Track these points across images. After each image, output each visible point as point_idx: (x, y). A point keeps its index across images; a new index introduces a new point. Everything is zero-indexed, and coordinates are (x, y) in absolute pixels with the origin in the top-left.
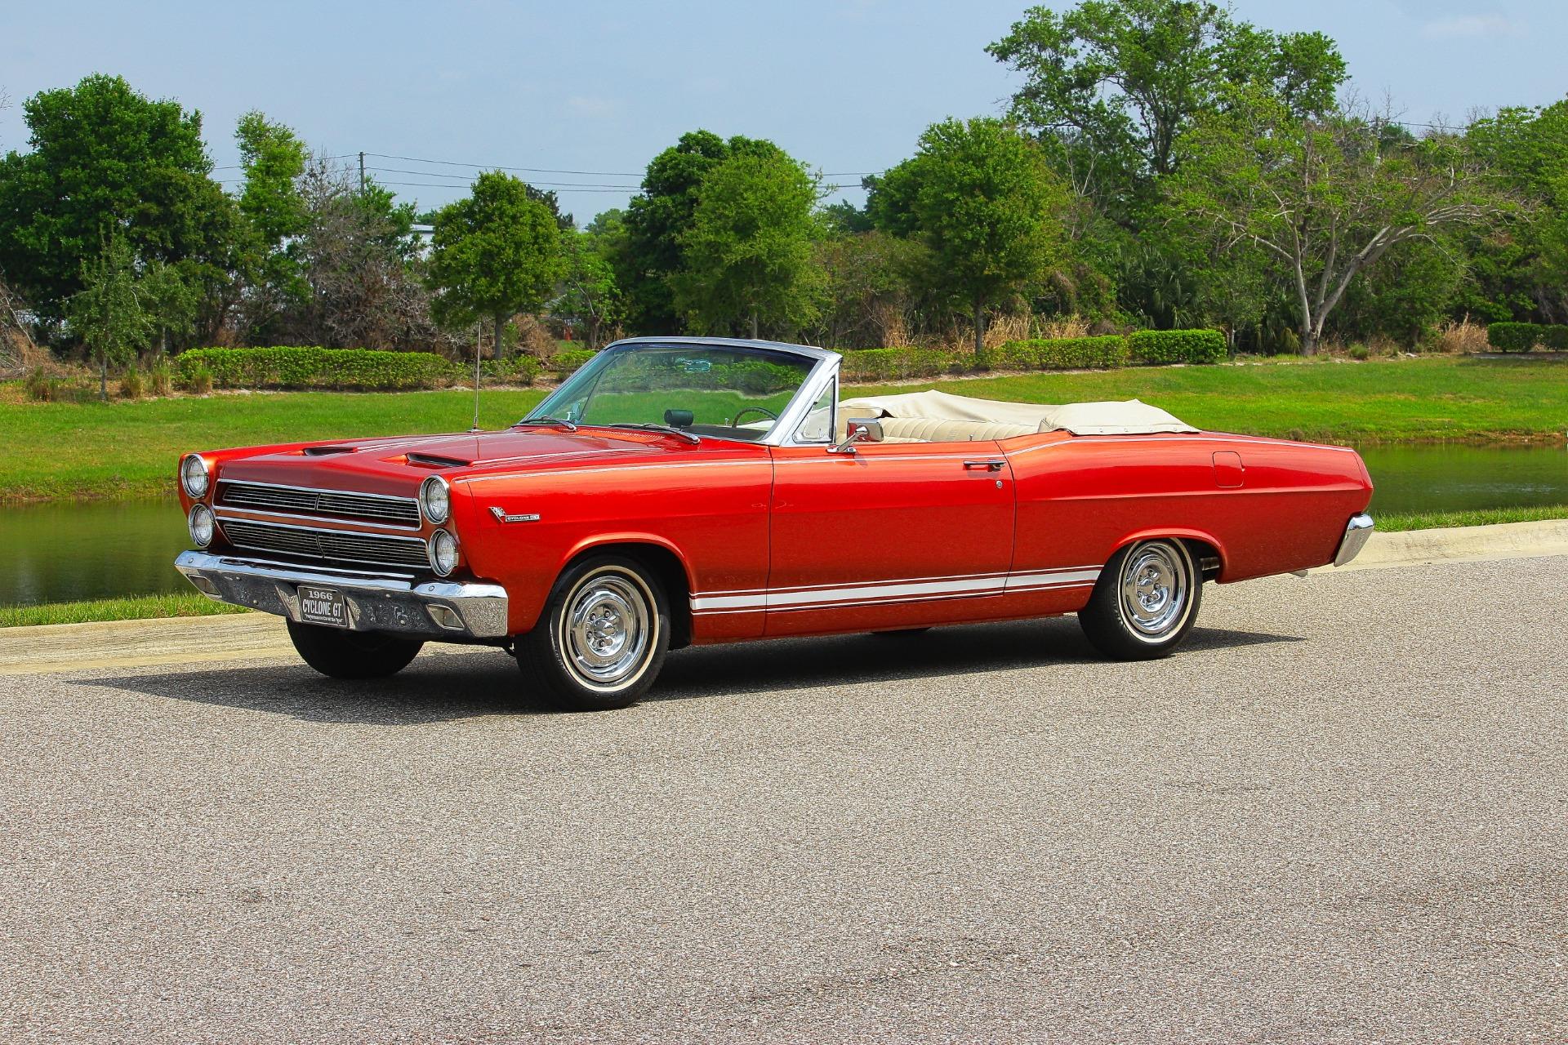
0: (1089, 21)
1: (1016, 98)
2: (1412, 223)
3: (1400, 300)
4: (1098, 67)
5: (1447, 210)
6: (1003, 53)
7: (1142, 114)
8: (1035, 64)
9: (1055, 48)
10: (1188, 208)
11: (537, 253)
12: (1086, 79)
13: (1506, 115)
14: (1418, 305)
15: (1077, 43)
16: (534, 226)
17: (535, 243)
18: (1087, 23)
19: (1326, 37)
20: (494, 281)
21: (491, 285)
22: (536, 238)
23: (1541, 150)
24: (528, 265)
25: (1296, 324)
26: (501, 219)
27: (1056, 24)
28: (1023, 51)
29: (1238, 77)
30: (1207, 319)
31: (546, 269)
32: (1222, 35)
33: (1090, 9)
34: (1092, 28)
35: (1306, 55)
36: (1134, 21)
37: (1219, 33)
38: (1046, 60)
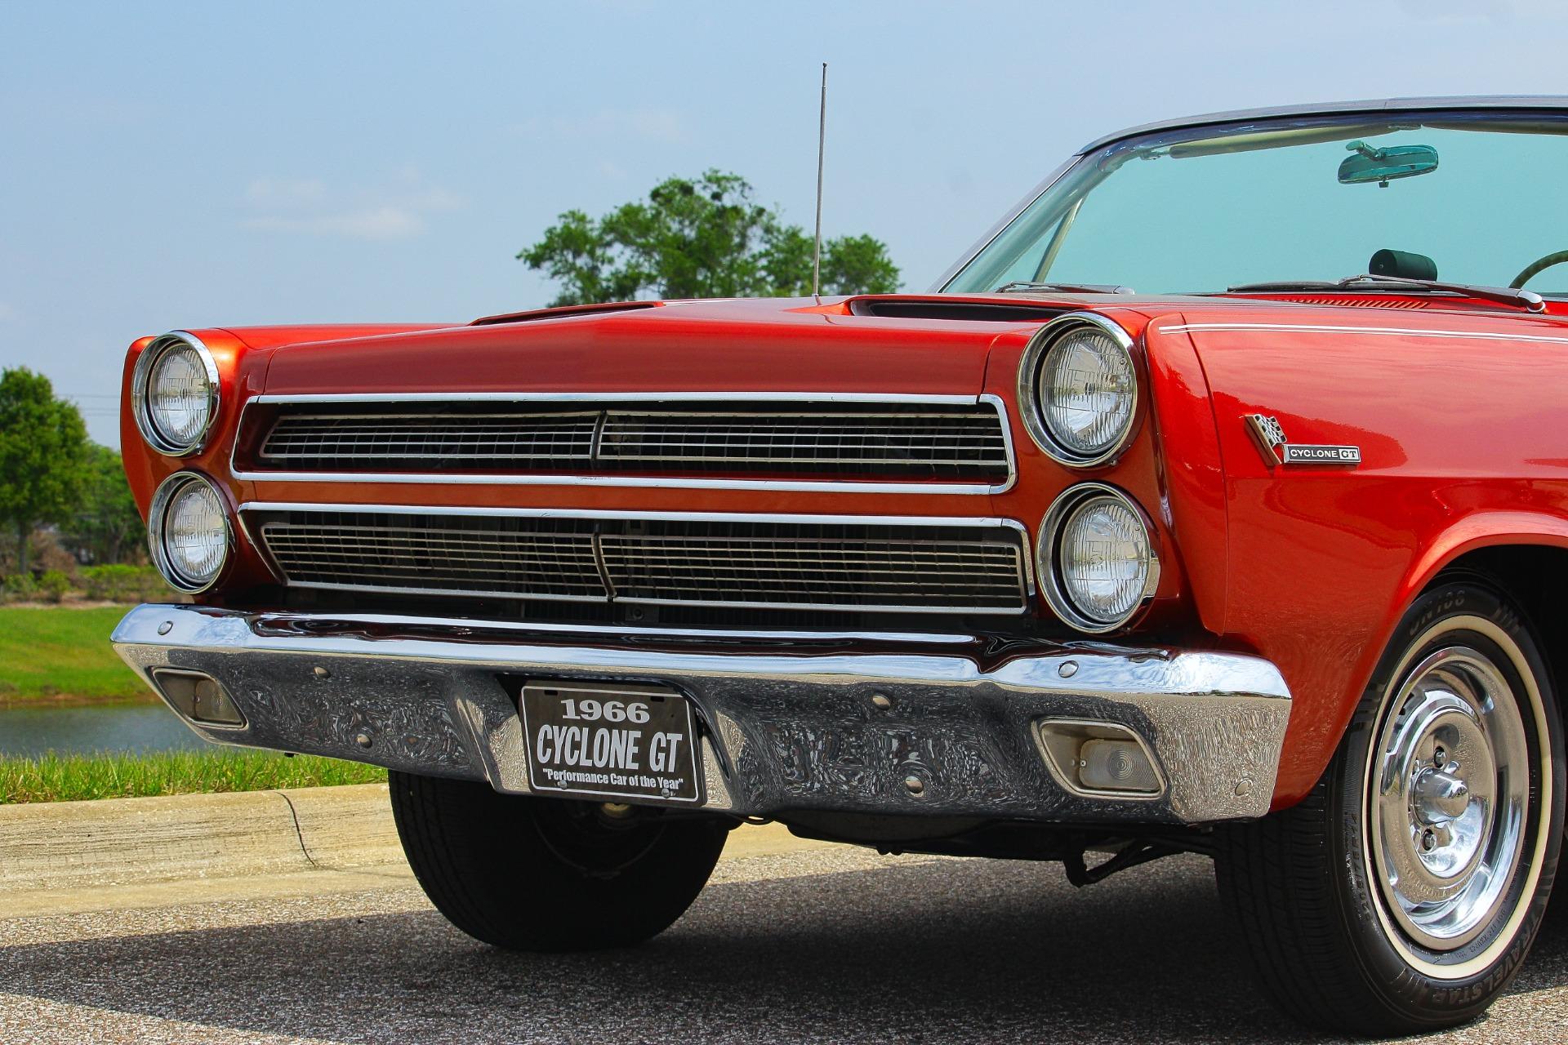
0: (629, 225)
4: (639, 273)
6: (536, 260)
8: (568, 272)
9: (592, 254)
11: (65, 457)
12: (626, 286)
15: (618, 247)
16: (63, 426)
17: (64, 446)
18: (627, 226)
19: (876, 242)
20: (18, 489)
21: (16, 492)
22: (65, 440)
24: (56, 469)
26: (27, 419)
27: (592, 230)
28: (557, 258)
31: (76, 475)
32: (770, 240)
33: (630, 213)
34: (632, 233)
35: (858, 260)
36: (675, 226)
37: (766, 237)
38: (581, 268)
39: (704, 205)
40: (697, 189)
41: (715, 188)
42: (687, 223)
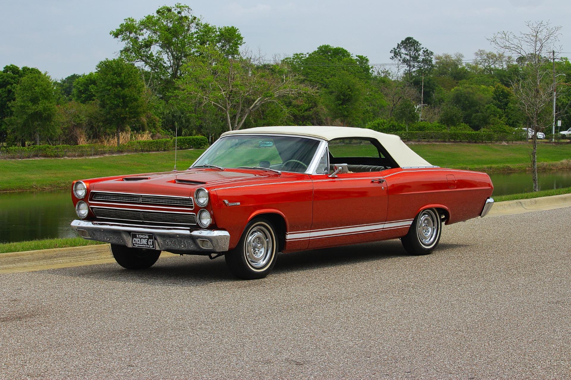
1: (121, 52)
2: (270, 96)
3: (264, 124)
4: (152, 40)
5: (282, 91)
6: (116, 35)
7: (168, 57)
8: (128, 39)
9: (136, 32)
10: (188, 91)
12: (148, 44)
13: (296, 56)
15: (145, 30)
18: (148, 23)
19: (236, 28)
23: (309, 69)
27: (136, 24)
28: (124, 34)
29: (203, 43)
30: (194, 132)
32: (198, 28)
33: (149, 18)
34: (150, 25)
35: (229, 35)
36: (165, 23)
37: (197, 27)
38: (132, 37)
39: (175, 16)
40: (173, 10)
41: (179, 10)
42: (169, 21)
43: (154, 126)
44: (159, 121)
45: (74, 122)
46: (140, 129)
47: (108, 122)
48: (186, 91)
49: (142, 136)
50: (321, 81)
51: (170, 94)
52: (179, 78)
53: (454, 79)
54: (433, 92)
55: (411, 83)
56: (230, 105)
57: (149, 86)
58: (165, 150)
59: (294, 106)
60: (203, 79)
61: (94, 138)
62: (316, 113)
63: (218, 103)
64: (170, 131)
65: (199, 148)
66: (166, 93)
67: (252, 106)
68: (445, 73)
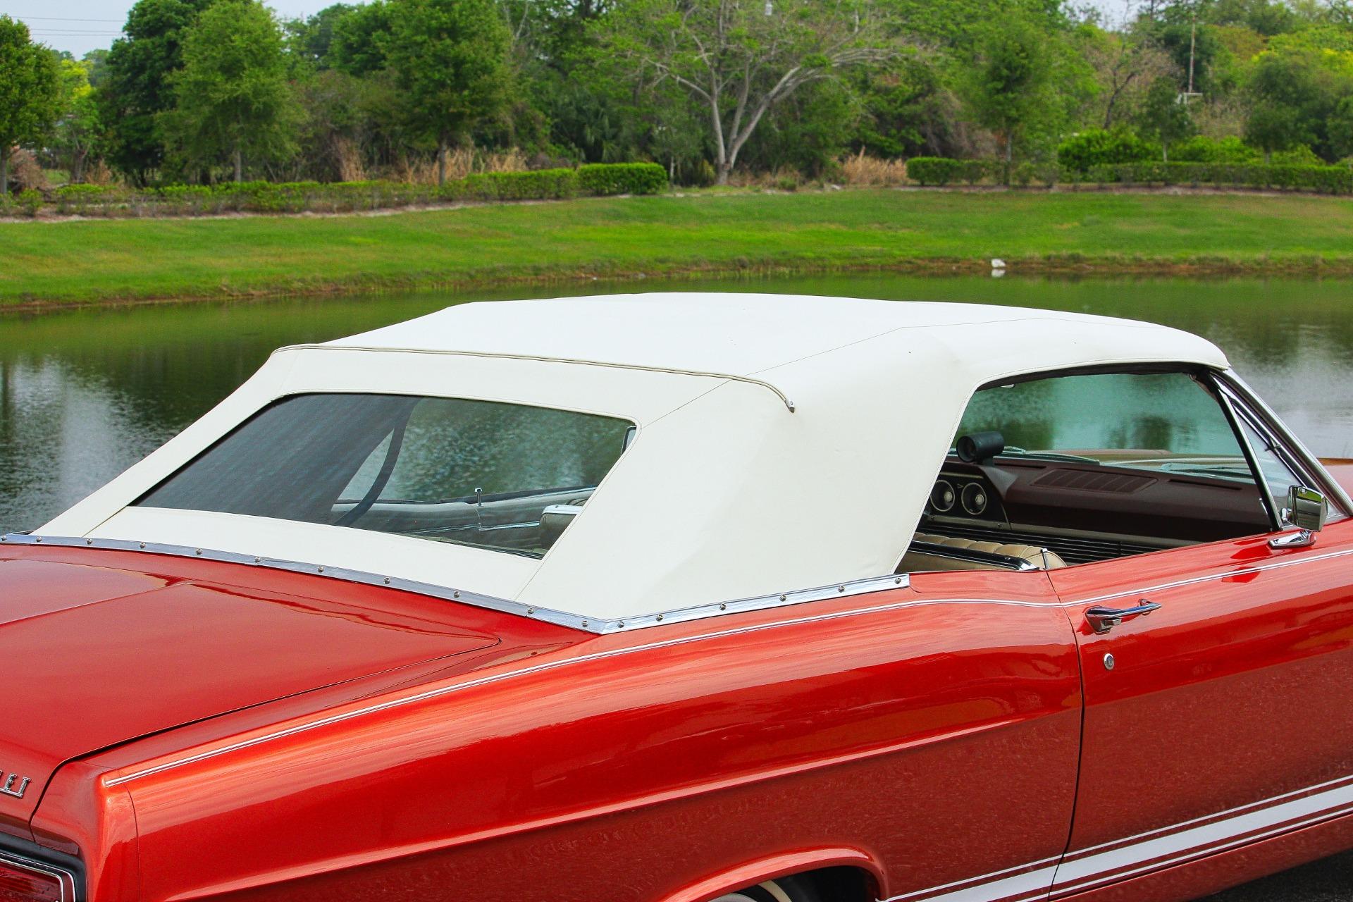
2: (821, 65)
3: (803, 135)
5: (852, 54)
10: (619, 51)
14: (821, 140)
25: (710, 155)
30: (632, 152)
43: (532, 133)
44: (544, 123)
45: (332, 122)
46: (496, 141)
47: (417, 125)
48: (611, 49)
49: (502, 161)
50: (942, 29)
51: (573, 56)
52: (595, 16)
53: (1259, 32)
54: (1208, 61)
55: (1159, 40)
56: (722, 86)
57: (523, 34)
58: (558, 197)
59: (878, 91)
60: (656, 21)
61: (381, 163)
62: (933, 110)
63: (692, 80)
64: (570, 149)
65: (643, 193)
66: (562, 53)
67: (776, 90)
68: (1235, 18)
